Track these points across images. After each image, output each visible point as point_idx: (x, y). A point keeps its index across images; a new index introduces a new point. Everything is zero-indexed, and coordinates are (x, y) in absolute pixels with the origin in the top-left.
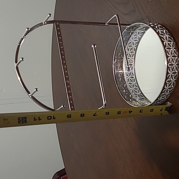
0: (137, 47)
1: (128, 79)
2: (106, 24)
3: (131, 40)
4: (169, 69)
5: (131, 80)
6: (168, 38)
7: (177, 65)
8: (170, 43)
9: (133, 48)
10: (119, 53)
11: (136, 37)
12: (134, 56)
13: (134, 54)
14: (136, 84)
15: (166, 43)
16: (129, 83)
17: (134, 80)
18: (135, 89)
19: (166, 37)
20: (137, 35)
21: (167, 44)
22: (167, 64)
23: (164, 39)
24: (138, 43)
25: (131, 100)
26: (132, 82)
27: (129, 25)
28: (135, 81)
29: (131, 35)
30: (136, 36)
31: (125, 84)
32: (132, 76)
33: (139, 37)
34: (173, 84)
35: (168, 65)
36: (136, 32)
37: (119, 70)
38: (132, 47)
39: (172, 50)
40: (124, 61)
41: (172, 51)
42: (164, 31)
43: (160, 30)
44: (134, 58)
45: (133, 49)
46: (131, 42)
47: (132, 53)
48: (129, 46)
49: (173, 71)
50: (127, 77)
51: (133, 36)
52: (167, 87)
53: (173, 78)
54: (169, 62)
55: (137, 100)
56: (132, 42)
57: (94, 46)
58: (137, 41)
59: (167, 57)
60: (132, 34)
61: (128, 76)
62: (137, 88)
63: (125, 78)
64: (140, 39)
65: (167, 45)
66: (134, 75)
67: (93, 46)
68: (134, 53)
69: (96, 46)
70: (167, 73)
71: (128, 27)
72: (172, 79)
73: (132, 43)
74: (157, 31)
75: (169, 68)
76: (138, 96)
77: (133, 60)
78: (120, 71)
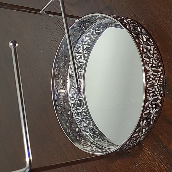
0: (88, 54)
1: (75, 103)
2: (41, 12)
3: (80, 44)
4: (149, 92)
5: (78, 104)
6: (145, 40)
7: (160, 85)
8: (149, 47)
9: (83, 56)
10: (61, 62)
11: (88, 40)
12: (83, 68)
13: (84, 66)
14: (86, 111)
15: (143, 47)
16: (76, 110)
17: (83, 104)
18: (83, 118)
19: (142, 37)
20: (89, 36)
21: (145, 49)
22: (146, 84)
23: (140, 41)
24: (90, 49)
25: (78, 137)
26: (80, 108)
27: (79, 18)
28: (85, 105)
29: (81, 36)
30: (89, 38)
31: (70, 111)
32: (80, 98)
33: (92, 39)
34: (153, 118)
35: (148, 86)
36: (90, 31)
37: (61, 89)
38: (81, 55)
39: (153, 60)
40: (68, 76)
41: (153, 62)
42: (138, 28)
43: (132, 26)
44: (83, 72)
45: (83, 58)
46: (80, 47)
47: (82, 64)
48: (77, 53)
49: (155, 97)
50: (73, 99)
51: (83, 37)
52: (143, 123)
53: (154, 109)
54: (149, 81)
55: (88, 138)
56: (82, 47)
57: (14, 45)
58: (89, 46)
59: (146, 71)
60: (82, 34)
61: (74, 97)
62: (87, 117)
63: (69, 100)
64: (93, 43)
65: (145, 51)
66: (83, 96)
67: (11, 44)
68: (84, 64)
69: (17, 45)
70: (146, 100)
71: (78, 20)
72: (152, 110)
73: (81, 49)
74: (128, 27)
75: (149, 90)
76: (88, 130)
77: (82, 75)
78: (62, 91)
